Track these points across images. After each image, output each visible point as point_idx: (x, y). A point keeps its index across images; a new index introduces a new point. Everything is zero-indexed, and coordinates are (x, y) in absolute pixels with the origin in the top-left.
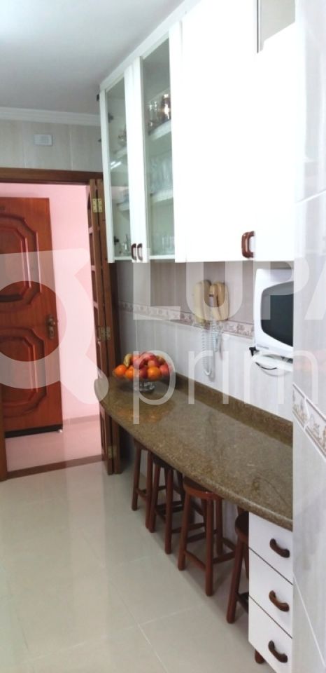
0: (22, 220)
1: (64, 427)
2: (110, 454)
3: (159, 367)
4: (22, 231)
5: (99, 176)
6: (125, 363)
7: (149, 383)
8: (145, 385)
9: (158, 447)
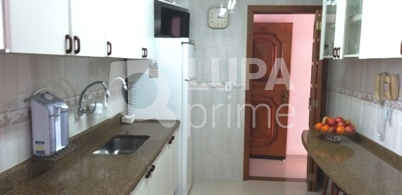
0: (275, 35)
1: (287, 158)
2: (310, 179)
3: (345, 127)
4: (275, 42)
5: (320, 8)
6: (322, 122)
7: (337, 136)
8: (335, 137)
9: (331, 173)
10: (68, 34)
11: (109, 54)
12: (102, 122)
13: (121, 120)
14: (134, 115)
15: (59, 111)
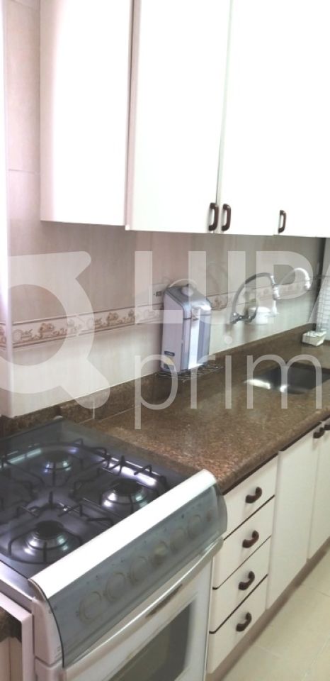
10: (214, 201)
11: (281, 230)
12: (269, 338)
13: (301, 337)
14: (324, 333)
15: (199, 313)
